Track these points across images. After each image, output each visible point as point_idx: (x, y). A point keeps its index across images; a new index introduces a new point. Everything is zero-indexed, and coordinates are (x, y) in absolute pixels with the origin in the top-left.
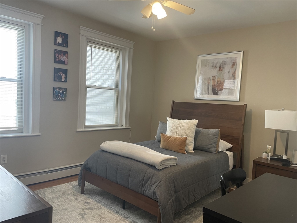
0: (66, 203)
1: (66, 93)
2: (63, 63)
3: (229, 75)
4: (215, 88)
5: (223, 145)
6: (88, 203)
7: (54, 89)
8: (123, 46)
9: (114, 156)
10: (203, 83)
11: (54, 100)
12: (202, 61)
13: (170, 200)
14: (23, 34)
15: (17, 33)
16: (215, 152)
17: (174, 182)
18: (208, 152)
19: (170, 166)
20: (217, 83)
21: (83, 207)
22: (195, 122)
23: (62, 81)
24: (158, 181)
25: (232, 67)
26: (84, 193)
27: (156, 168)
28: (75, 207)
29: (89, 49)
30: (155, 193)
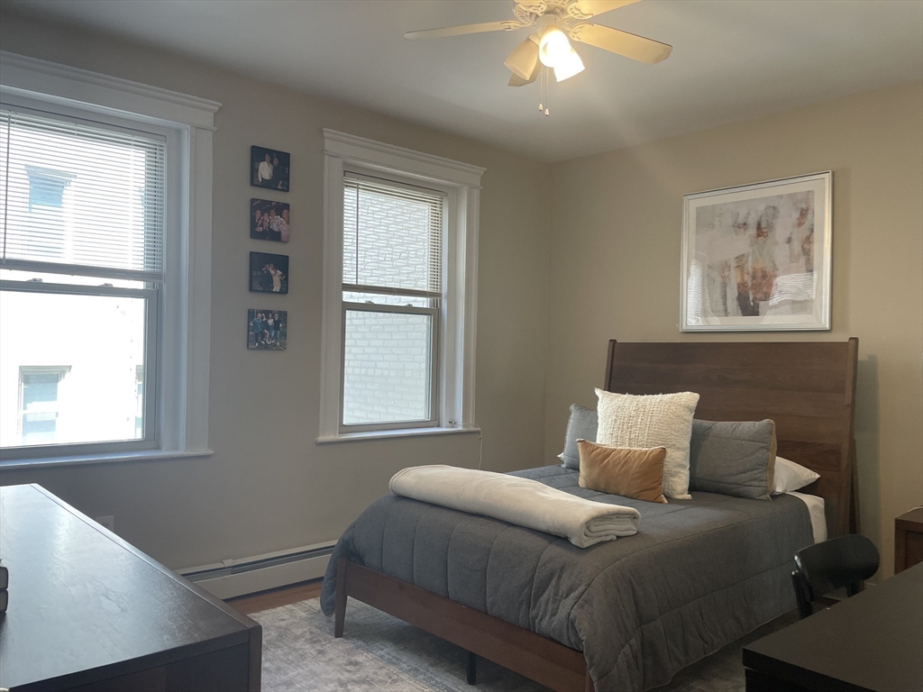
0: (289, 664)
1: (285, 327)
2: (276, 236)
3: (790, 248)
4: (747, 292)
5: (788, 474)
6: (356, 664)
7: (251, 314)
8: (449, 180)
9: (435, 511)
10: (707, 281)
11: (252, 349)
12: (700, 211)
13: (623, 647)
14: (161, 159)
15: (144, 160)
16: (762, 497)
17: (633, 590)
18: (738, 496)
19: (617, 537)
20: (754, 277)
21: (342, 677)
22: (690, 398)
23: (274, 290)
24: (579, 585)
25: (800, 224)
26: (344, 634)
27: (573, 542)
28: (317, 676)
29: (350, 195)
30: (573, 623)
